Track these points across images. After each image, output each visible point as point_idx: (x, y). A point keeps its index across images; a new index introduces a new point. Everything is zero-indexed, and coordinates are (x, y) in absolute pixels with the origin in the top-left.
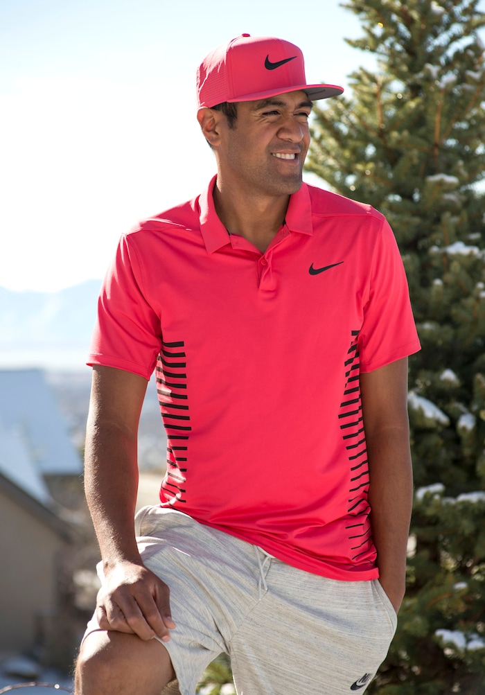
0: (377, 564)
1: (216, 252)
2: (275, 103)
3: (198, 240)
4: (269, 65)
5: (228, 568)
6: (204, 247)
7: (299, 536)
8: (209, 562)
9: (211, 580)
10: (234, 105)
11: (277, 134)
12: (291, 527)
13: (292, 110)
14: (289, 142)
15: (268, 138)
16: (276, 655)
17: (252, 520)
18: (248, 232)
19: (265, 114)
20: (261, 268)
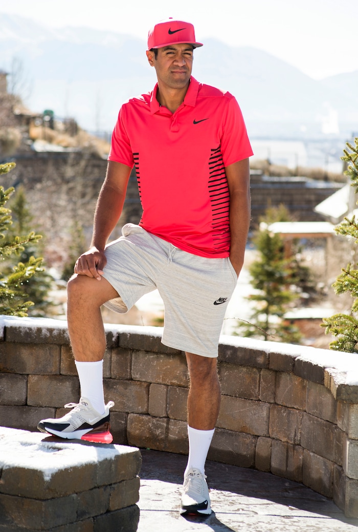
0: (229, 251)
1: (155, 114)
2: (172, 49)
3: (148, 107)
4: (170, 32)
5: (153, 251)
6: (150, 111)
7: (187, 239)
8: (145, 248)
9: (145, 256)
10: (157, 49)
11: (173, 62)
12: (184, 235)
13: (180, 52)
14: (178, 66)
15: (169, 64)
16: (177, 289)
17: (168, 232)
18: (169, 105)
19: (167, 54)
20: (172, 121)
